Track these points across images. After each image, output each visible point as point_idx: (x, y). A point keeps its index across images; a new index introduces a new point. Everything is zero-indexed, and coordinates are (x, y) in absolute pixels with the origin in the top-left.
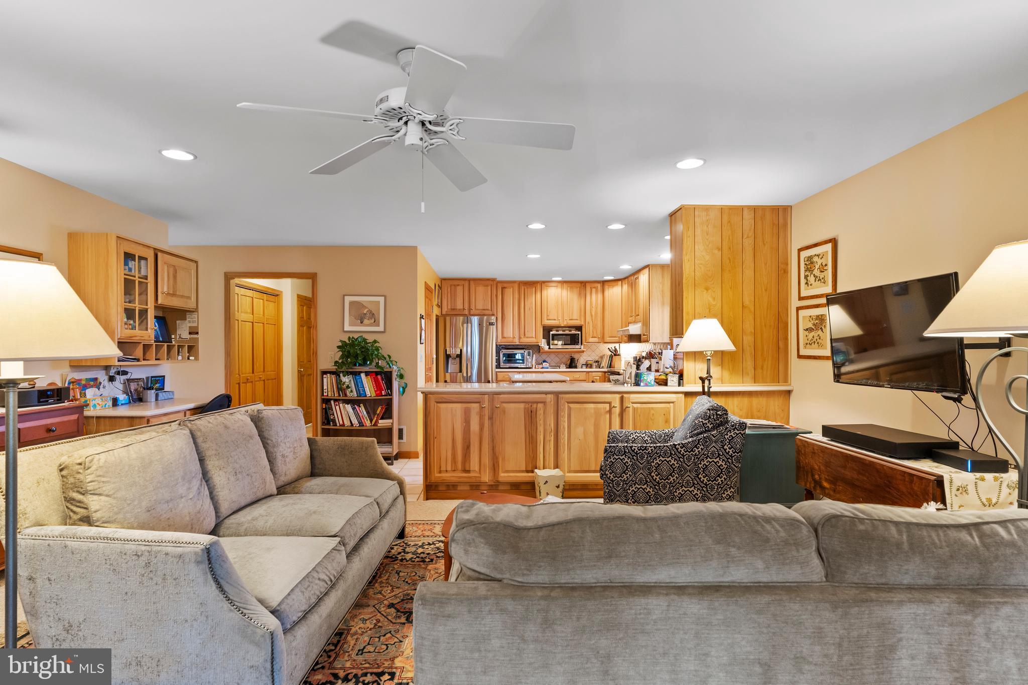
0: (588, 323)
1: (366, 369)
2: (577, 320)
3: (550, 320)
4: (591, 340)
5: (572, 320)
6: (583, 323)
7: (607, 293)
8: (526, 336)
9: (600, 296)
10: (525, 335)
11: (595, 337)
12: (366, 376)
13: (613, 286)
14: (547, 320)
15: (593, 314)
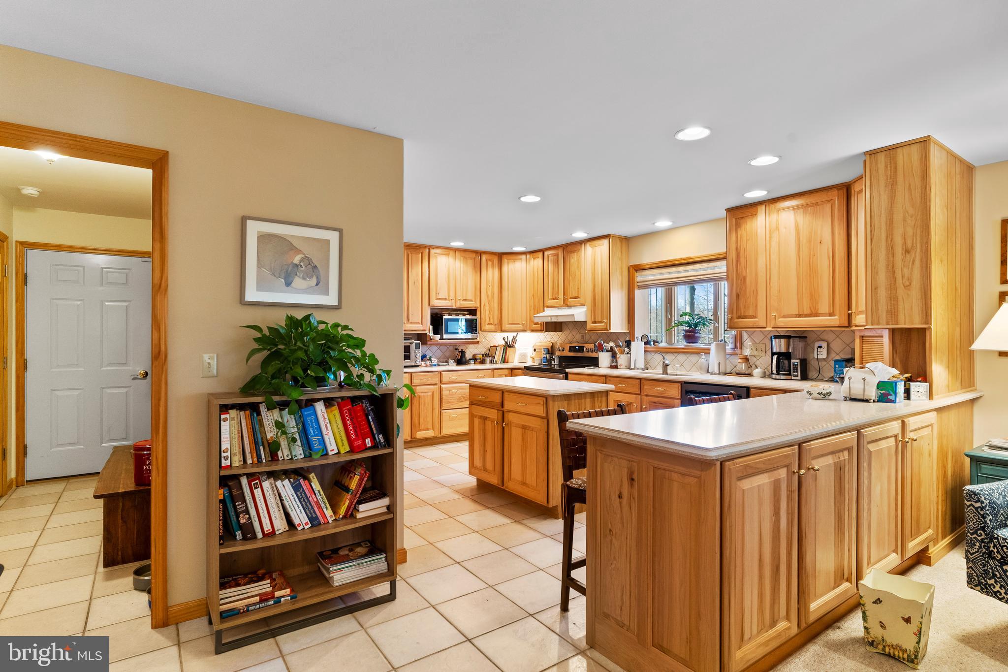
0: (484, 305)
1: (325, 392)
2: (471, 300)
3: (440, 299)
4: (487, 327)
5: (465, 300)
6: (478, 306)
7: (505, 268)
8: (410, 321)
9: (497, 271)
10: (408, 320)
11: (491, 324)
12: (327, 407)
13: (515, 261)
14: (437, 299)
15: (490, 294)
